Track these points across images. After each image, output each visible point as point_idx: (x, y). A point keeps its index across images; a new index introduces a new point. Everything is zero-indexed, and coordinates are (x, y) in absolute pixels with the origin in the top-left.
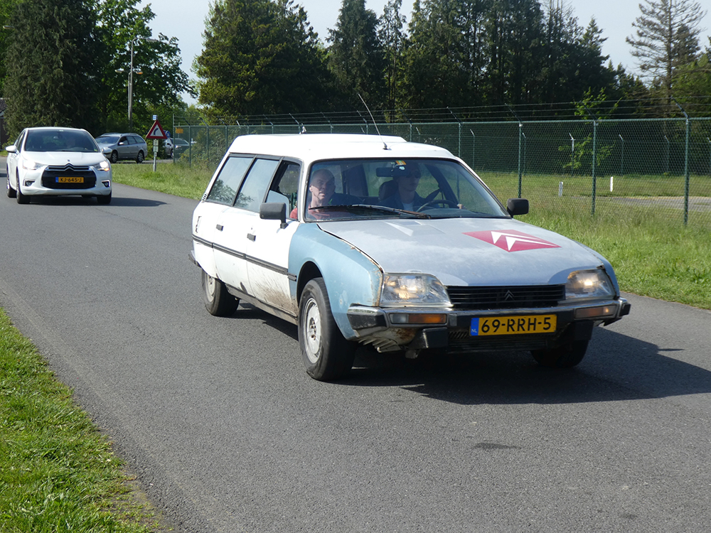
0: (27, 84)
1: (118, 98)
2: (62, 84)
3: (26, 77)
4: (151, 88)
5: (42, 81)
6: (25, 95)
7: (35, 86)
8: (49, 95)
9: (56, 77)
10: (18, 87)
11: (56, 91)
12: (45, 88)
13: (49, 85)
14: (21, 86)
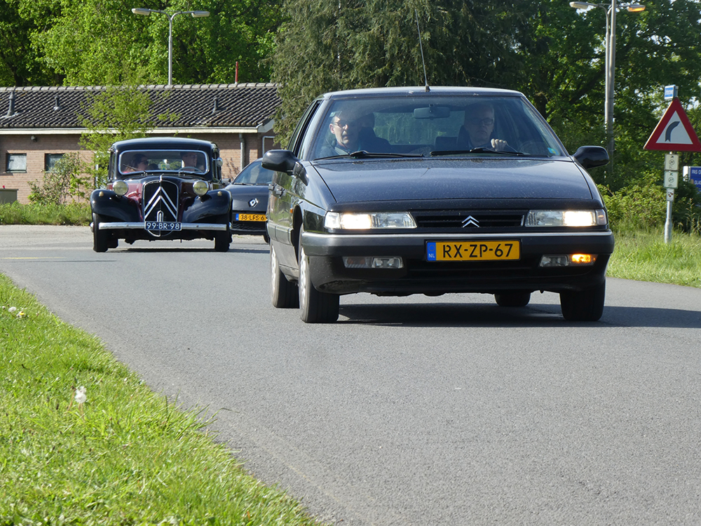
0: (336, 39)
1: (578, 85)
2: (427, 36)
3: (332, 21)
4: (668, 56)
5: (375, 29)
6: (331, 67)
7: (356, 43)
8: (391, 66)
9: (410, 16)
10: (312, 46)
11: (408, 56)
12: (381, 47)
13: (391, 37)
14: (319, 43)
